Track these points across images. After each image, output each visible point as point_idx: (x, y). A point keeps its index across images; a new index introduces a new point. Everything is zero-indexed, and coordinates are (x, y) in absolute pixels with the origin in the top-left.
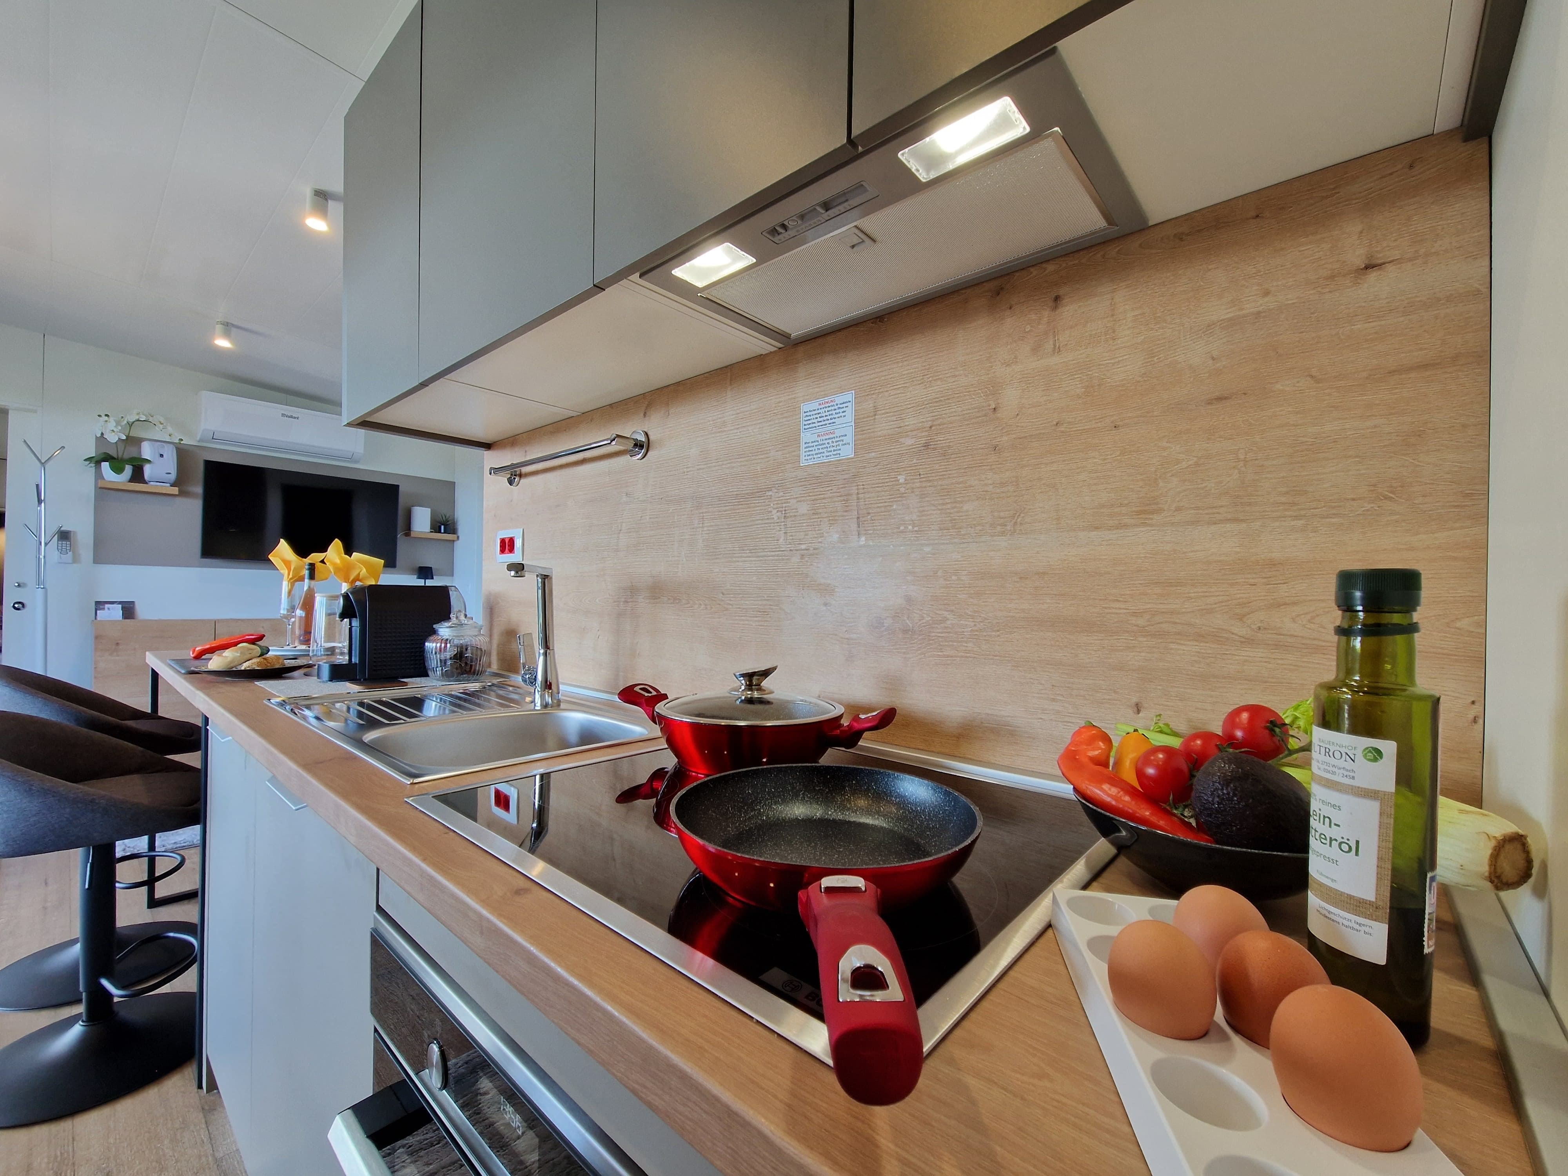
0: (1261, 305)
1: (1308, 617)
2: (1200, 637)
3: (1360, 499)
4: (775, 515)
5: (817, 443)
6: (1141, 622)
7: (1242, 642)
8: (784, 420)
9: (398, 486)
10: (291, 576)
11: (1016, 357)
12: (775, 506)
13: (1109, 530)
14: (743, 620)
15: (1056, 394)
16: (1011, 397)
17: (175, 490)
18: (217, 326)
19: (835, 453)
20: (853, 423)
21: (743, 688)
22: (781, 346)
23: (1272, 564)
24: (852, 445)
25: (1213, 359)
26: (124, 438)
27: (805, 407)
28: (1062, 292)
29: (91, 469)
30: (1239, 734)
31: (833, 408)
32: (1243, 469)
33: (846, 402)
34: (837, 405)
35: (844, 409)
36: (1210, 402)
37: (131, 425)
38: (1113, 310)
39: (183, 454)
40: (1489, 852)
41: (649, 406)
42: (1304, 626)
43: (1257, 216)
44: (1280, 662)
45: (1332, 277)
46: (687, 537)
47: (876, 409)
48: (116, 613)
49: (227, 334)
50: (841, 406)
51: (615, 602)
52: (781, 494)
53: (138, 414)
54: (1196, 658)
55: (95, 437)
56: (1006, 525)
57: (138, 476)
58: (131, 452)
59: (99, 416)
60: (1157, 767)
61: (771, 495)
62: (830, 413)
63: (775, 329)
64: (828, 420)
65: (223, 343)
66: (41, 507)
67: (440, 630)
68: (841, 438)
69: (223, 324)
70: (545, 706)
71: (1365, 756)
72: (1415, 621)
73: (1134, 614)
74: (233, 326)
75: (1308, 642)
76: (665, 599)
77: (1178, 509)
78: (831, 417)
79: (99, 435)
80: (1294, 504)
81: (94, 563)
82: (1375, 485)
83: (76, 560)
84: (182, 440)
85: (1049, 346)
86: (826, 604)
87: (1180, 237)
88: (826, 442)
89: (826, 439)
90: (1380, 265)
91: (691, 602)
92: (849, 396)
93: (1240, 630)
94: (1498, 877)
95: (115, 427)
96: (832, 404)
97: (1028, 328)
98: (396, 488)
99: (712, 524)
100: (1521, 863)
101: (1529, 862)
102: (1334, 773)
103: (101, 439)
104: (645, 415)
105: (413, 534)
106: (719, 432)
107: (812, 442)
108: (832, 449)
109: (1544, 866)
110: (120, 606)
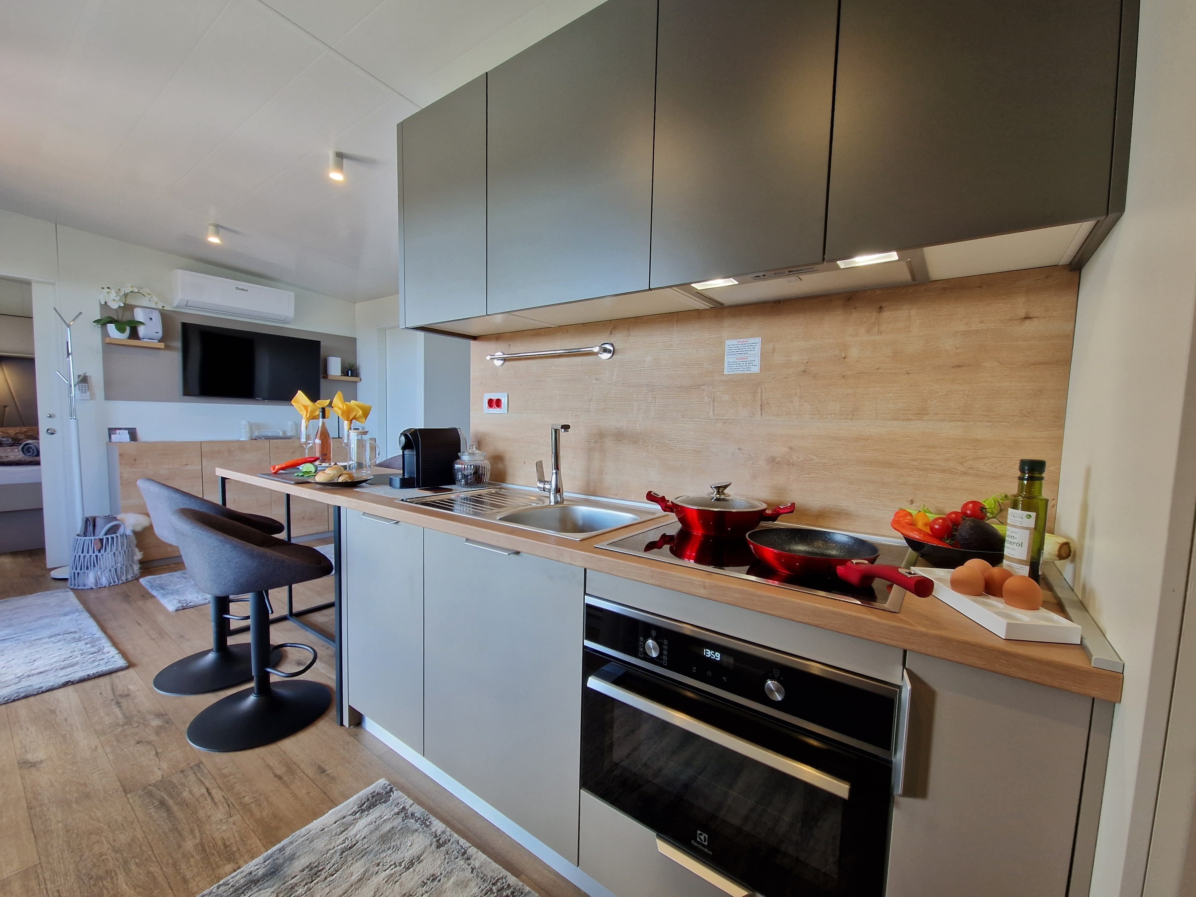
0: (980, 327)
1: (991, 464)
2: (943, 471)
3: (1015, 415)
4: (707, 400)
5: (735, 363)
6: (915, 463)
7: (961, 473)
8: (714, 348)
9: (320, 342)
10: (308, 416)
11: (857, 333)
12: (706, 395)
13: (902, 421)
14: (683, 456)
15: (878, 354)
16: (854, 353)
17: (162, 345)
18: (210, 227)
19: (747, 369)
20: (759, 355)
21: (715, 493)
22: (712, 306)
23: (977, 440)
24: (759, 366)
25: (956, 348)
26: (122, 305)
27: (728, 342)
28: (884, 304)
29: (98, 329)
30: (969, 512)
31: (747, 345)
32: (967, 399)
33: (755, 343)
34: (749, 344)
35: (754, 347)
36: (953, 367)
37: (126, 295)
38: (910, 318)
39: (166, 317)
40: (1058, 547)
41: (615, 328)
42: (989, 467)
43: (980, 287)
44: (977, 482)
45: (1011, 320)
46: (643, 407)
47: (774, 349)
48: (125, 436)
49: (217, 234)
50: (752, 345)
51: (587, 442)
52: (711, 388)
53: (132, 287)
54: (940, 480)
55: (99, 304)
56: (848, 415)
57: (134, 334)
58: (127, 317)
59: (103, 288)
60: (939, 525)
61: (704, 389)
62: (745, 347)
63: (706, 296)
64: (743, 351)
65: (214, 240)
66: (69, 358)
67: (462, 456)
68: (751, 362)
69: (215, 226)
70: (557, 502)
71: (1026, 517)
72: (1043, 476)
73: (913, 460)
74: (222, 227)
75: (990, 474)
76: (627, 442)
77: (936, 414)
78: (745, 350)
79: (103, 303)
80: (989, 416)
81: (106, 399)
82: (1022, 411)
83: (92, 397)
84: (164, 307)
85: (876, 330)
86: (739, 449)
87: (944, 289)
88: (742, 363)
89: (742, 362)
90: (1031, 318)
91: (646, 444)
92: (758, 340)
93: (960, 468)
94: (1061, 556)
95: (116, 297)
96: (746, 343)
97: (865, 320)
98: (318, 343)
99: (662, 401)
100: (1068, 552)
101: (1070, 551)
102: (1016, 523)
103: (105, 306)
104: (611, 333)
105: (329, 378)
106: (668, 350)
107: (732, 362)
108: (746, 367)
109: (1075, 552)
110: (127, 431)
